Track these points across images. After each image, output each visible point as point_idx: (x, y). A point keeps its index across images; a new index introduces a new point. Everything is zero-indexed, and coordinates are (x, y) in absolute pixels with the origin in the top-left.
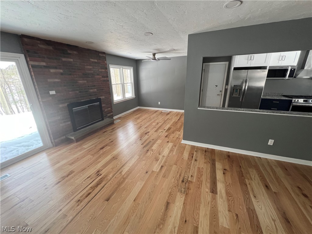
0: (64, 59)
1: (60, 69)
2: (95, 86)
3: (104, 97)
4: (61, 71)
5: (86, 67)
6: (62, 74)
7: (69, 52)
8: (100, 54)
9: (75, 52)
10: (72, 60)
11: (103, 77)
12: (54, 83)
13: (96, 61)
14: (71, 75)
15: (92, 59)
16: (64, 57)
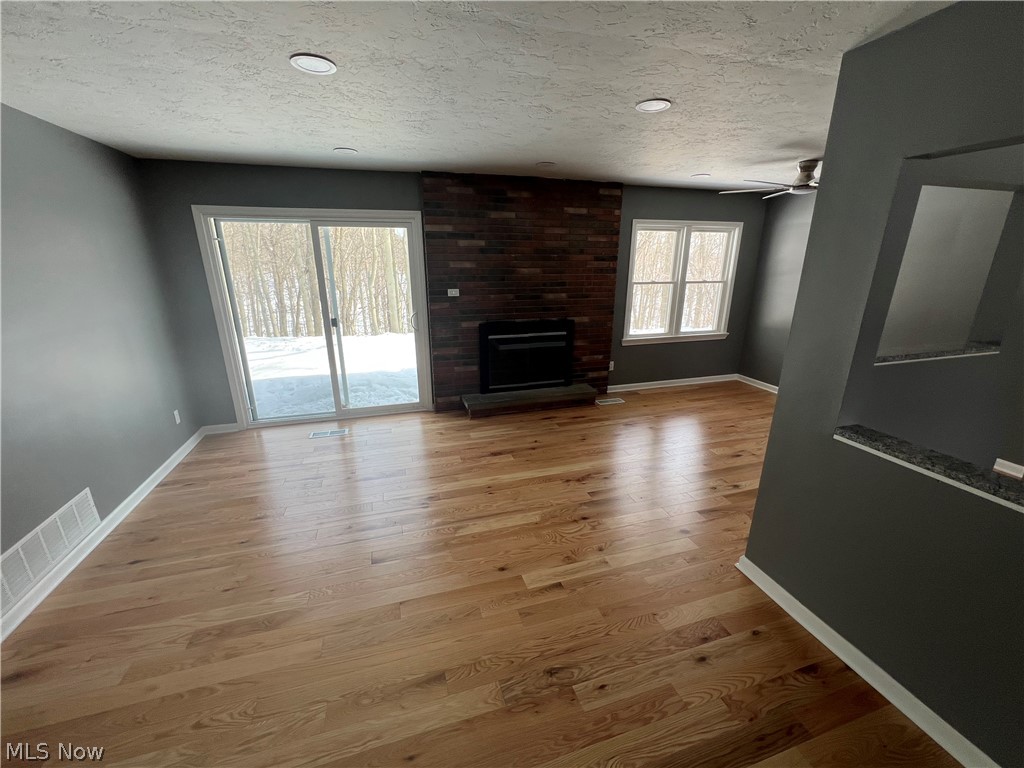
0: (494, 215)
1: (481, 238)
2: (563, 284)
3: (586, 319)
4: (482, 243)
5: (549, 231)
6: (482, 250)
7: (510, 194)
8: (601, 192)
9: (525, 195)
10: (513, 215)
11: (597, 259)
12: (462, 270)
13: (584, 211)
14: (503, 253)
15: (572, 206)
16: (496, 209)
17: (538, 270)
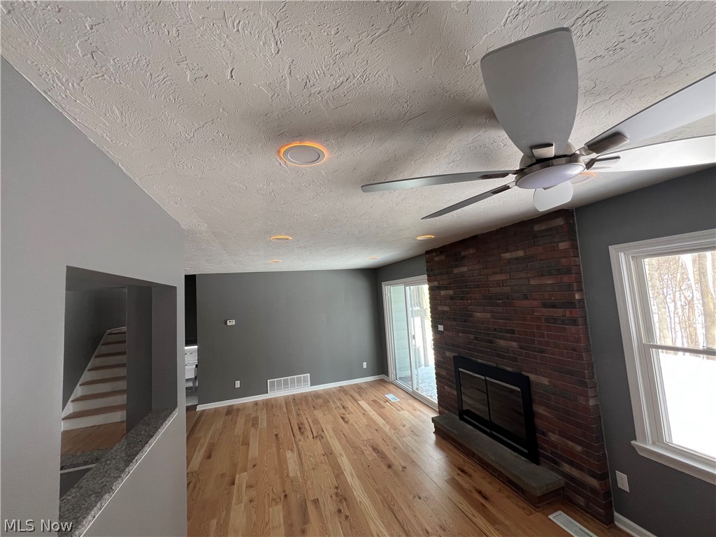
0: (455, 271)
2: (512, 332)
4: (451, 292)
6: (452, 298)
7: (463, 254)
8: (537, 228)
9: (471, 251)
10: (465, 269)
11: (545, 305)
12: (444, 312)
13: (521, 253)
15: (508, 251)
16: (456, 266)
17: (489, 315)
